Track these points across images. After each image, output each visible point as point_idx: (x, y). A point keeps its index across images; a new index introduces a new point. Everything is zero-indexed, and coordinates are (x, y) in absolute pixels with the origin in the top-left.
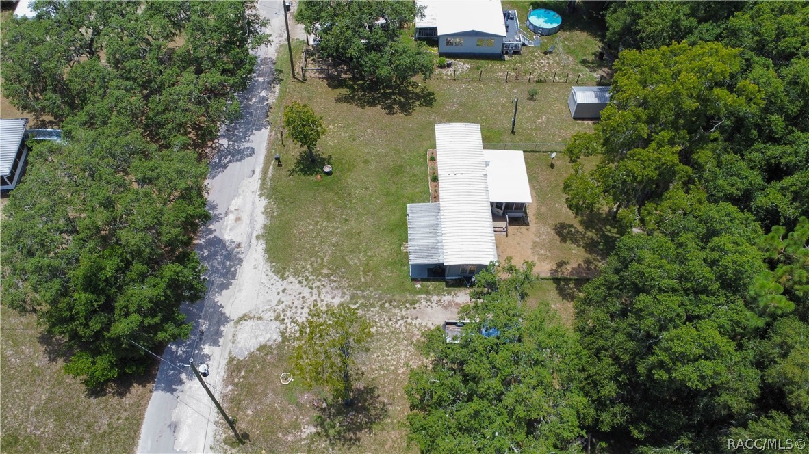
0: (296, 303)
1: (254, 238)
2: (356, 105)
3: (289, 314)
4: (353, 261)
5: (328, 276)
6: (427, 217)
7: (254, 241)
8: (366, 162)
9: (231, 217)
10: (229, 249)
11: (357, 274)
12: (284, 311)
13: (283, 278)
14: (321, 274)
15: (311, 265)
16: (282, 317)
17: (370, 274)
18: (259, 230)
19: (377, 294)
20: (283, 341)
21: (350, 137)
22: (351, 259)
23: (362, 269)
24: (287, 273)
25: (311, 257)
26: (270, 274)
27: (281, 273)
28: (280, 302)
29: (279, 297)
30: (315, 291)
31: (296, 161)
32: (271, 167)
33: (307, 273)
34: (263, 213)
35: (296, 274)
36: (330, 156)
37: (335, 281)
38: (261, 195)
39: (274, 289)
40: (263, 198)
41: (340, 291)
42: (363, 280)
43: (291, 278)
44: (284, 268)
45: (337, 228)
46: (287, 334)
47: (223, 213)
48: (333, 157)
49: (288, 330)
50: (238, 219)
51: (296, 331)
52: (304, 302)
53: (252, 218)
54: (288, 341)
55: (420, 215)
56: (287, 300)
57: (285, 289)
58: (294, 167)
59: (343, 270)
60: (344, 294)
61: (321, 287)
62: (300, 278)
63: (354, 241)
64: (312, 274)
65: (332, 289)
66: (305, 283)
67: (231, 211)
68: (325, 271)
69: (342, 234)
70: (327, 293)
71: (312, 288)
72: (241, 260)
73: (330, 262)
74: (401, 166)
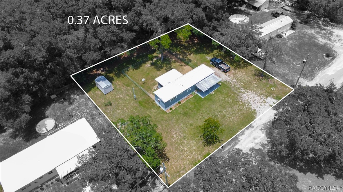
0: (257, 102)
1: (254, 128)
2: (164, 151)
3: (261, 101)
4: (230, 100)
5: (241, 102)
7: (255, 127)
8: (191, 125)
9: (256, 141)
10: (266, 131)
11: (233, 96)
12: (262, 103)
13: (255, 110)
14: (243, 103)
15: (243, 107)
16: (263, 102)
17: (229, 94)
18: (251, 129)
19: (233, 89)
20: (268, 96)
21: (185, 139)
22: (230, 101)
23: (230, 97)
24: (253, 110)
25: (241, 109)
26: (258, 114)
27: (255, 112)
28: (261, 105)
29: (260, 107)
30: (249, 101)
31: (214, 145)
32: (226, 150)
33: (247, 106)
34: (244, 134)
35: (250, 108)
36: (200, 137)
37: (241, 99)
38: (239, 141)
39: (260, 109)
40: (239, 140)
41: (242, 96)
42: (233, 94)
43: (253, 108)
44: (252, 112)
45: (225, 112)
46: (265, 97)
47: (258, 145)
48: (200, 136)
49: (264, 98)
50: (255, 139)
52: (254, 101)
53: (250, 135)
54: (266, 96)
56: (259, 105)
57: (257, 107)
58: (218, 143)
60: (241, 95)
62: (250, 106)
63: (224, 105)
64: (245, 105)
65: (243, 98)
66: (250, 104)
67: (255, 143)
68: (241, 103)
69: (226, 109)
70: (246, 98)
71: (249, 102)
72: (264, 124)
73: (237, 104)
74: (183, 115)
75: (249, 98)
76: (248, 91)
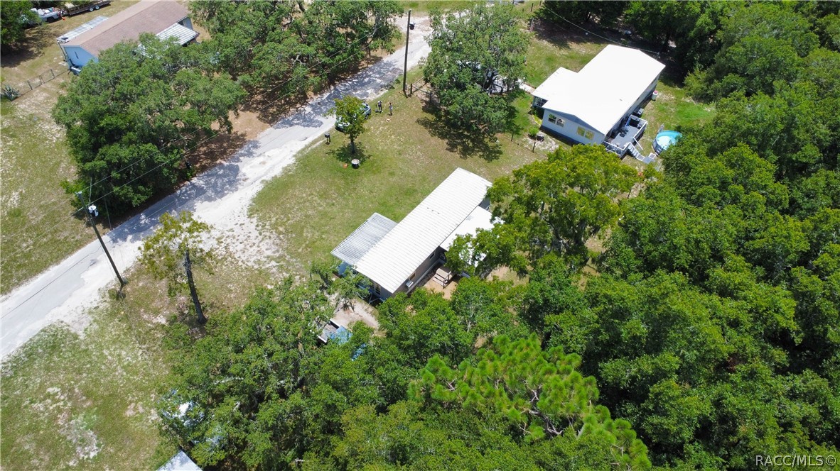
0: (241, 237)
1: (260, 180)
2: (430, 131)
3: (229, 241)
4: (307, 234)
5: (280, 233)
6: (380, 229)
7: (258, 182)
8: (392, 174)
9: (261, 159)
10: (237, 178)
11: (300, 245)
12: (228, 237)
13: (250, 216)
14: (277, 229)
15: (277, 219)
16: (222, 240)
17: (309, 250)
18: (268, 178)
19: (299, 265)
20: (206, 255)
21: (399, 151)
22: (308, 232)
23: (307, 242)
24: (256, 215)
25: (282, 214)
26: (246, 209)
27: (251, 212)
28: (232, 230)
29: (235, 226)
30: (260, 237)
31: (342, 146)
32: (322, 142)
33: (268, 223)
34: (283, 168)
35: (260, 219)
36: (370, 156)
37: (280, 240)
38: (295, 156)
39: (237, 220)
40: (294, 158)
41: (277, 248)
42: (300, 250)
43: (255, 220)
44: (258, 211)
45: (321, 206)
46: (214, 253)
47: (258, 154)
48: (371, 158)
49: (217, 251)
50: (264, 163)
51: (221, 255)
52: (246, 240)
53: (272, 168)
54: (210, 257)
55: (376, 225)
56: (237, 231)
57: (243, 224)
58: (336, 149)
59: (294, 235)
60: (278, 251)
61: (267, 237)
62: (260, 223)
63: (323, 221)
64: (270, 225)
65: (273, 243)
66: (260, 228)
67: (264, 156)
68: (281, 229)
69: (320, 212)
70: (267, 243)
71: (260, 234)
72: (237, 189)
73: (291, 225)
74: (415, 191)
75: (258, 247)
76: (256, 267)
